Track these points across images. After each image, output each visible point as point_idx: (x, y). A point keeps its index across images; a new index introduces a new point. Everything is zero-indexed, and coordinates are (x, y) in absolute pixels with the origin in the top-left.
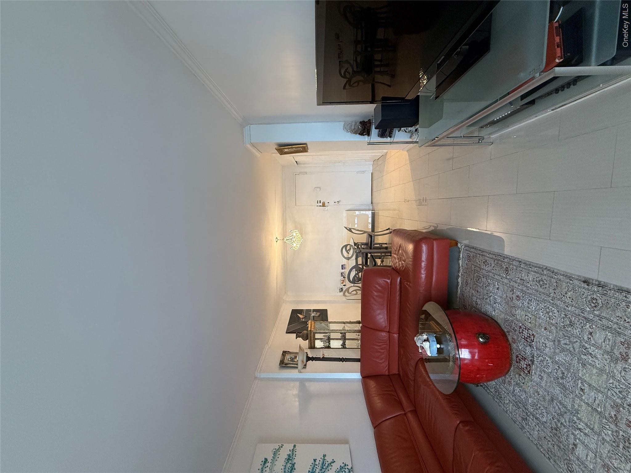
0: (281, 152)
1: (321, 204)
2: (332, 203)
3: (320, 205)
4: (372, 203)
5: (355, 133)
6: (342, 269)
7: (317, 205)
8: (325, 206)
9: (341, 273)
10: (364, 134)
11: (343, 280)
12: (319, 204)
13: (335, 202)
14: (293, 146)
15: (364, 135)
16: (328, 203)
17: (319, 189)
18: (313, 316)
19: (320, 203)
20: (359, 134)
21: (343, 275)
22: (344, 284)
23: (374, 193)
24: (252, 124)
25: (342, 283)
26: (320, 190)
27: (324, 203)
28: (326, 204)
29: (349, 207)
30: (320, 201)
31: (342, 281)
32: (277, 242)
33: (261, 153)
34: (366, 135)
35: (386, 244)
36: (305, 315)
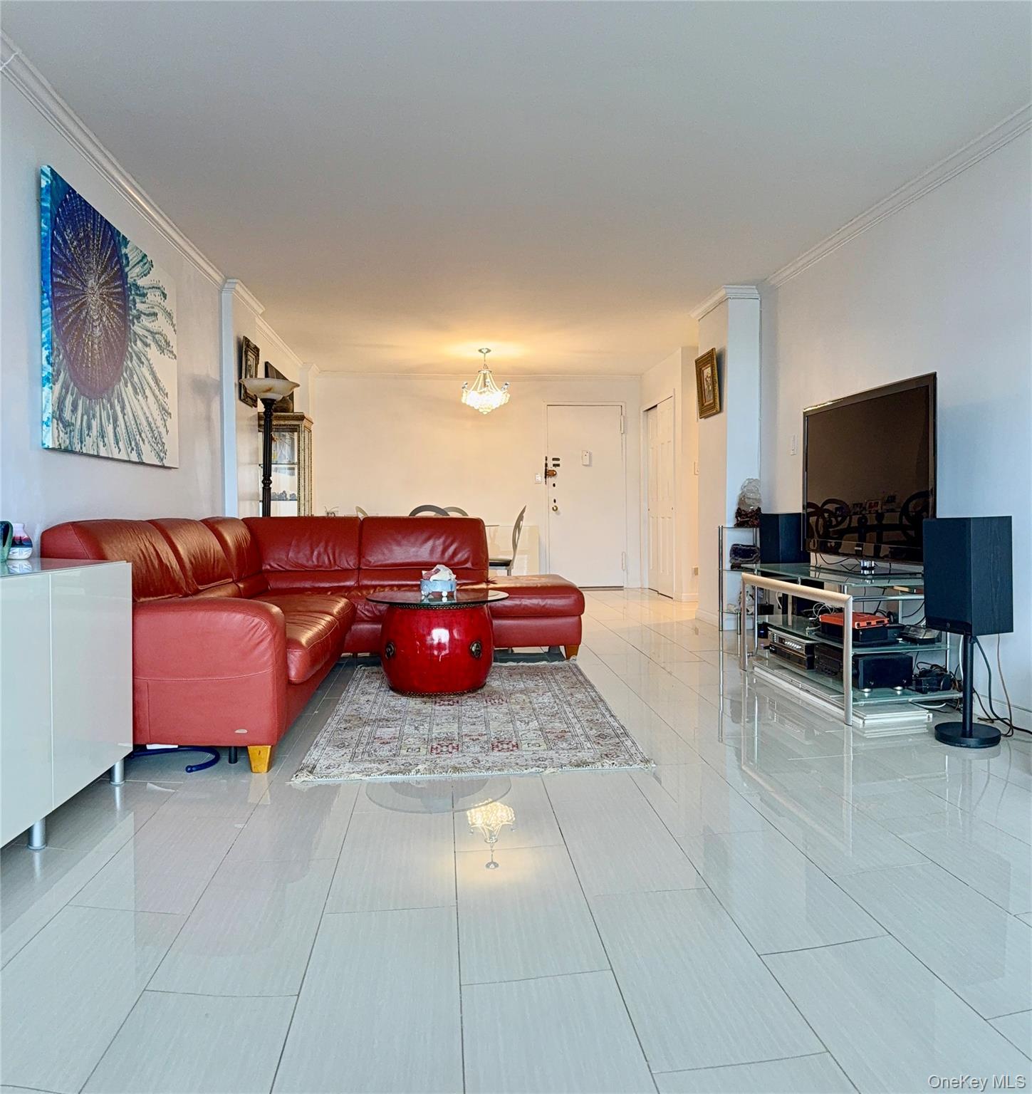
0: (704, 360)
1: (550, 467)
2: (554, 493)
3: (548, 465)
5: (742, 501)
7: (548, 459)
8: (545, 477)
10: (739, 518)
12: (550, 463)
13: (555, 501)
14: (717, 385)
15: (736, 517)
16: (554, 485)
17: (588, 463)
19: (554, 465)
20: (739, 509)
24: (761, 302)
26: (586, 465)
27: (554, 475)
28: (551, 480)
30: (558, 465)
32: (480, 351)
33: (699, 320)
34: (738, 520)
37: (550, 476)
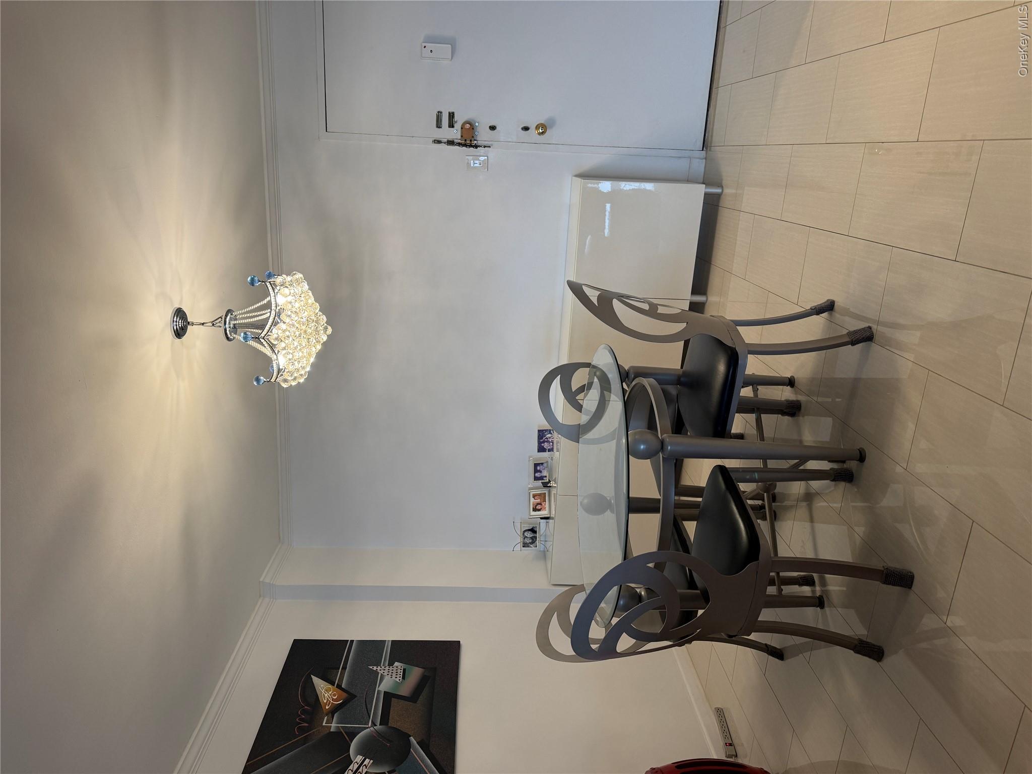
1: (455, 134)
2: (509, 130)
3: (450, 138)
4: (706, 144)
6: (541, 449)
7: (438, 138)
8: (476, 147)
9: (536, 465)
11: (539, 495)
12: (447, 133)
13: (526, 129)
16: (493, 128)
17: (449, 46)
18: (385, 693)
19: (451, 125)
21: (545, 473)
22: (544, 513)
23: (722, 95)
25: (535, 510)
26: (453, 53)
27: (473, 128)
28: (483, 135)
29: (593, 160)
30: (451, 115)
31: (538, 501)
35: (791, 382)
36: (350, 683)
37: (473, 138)
